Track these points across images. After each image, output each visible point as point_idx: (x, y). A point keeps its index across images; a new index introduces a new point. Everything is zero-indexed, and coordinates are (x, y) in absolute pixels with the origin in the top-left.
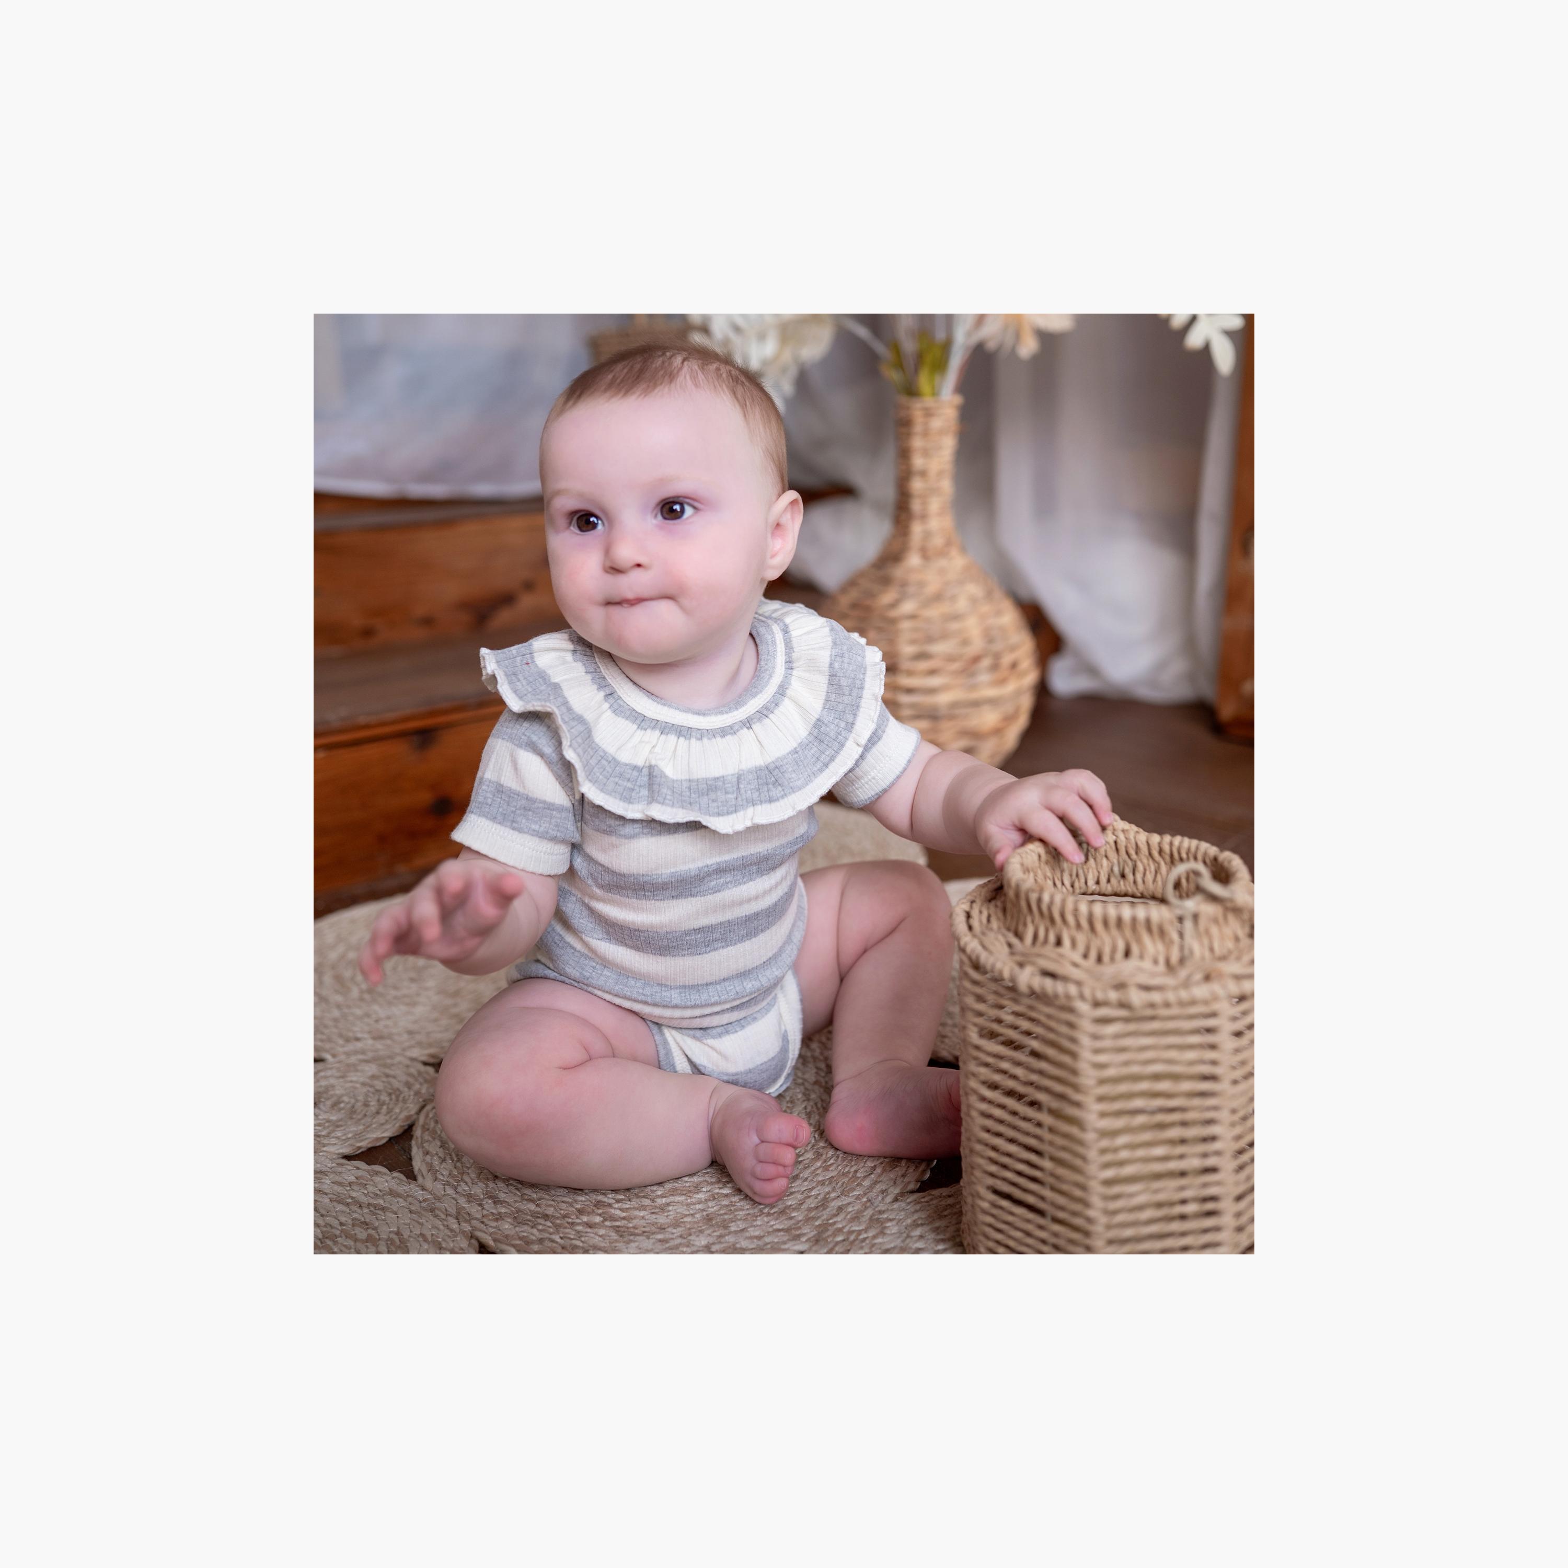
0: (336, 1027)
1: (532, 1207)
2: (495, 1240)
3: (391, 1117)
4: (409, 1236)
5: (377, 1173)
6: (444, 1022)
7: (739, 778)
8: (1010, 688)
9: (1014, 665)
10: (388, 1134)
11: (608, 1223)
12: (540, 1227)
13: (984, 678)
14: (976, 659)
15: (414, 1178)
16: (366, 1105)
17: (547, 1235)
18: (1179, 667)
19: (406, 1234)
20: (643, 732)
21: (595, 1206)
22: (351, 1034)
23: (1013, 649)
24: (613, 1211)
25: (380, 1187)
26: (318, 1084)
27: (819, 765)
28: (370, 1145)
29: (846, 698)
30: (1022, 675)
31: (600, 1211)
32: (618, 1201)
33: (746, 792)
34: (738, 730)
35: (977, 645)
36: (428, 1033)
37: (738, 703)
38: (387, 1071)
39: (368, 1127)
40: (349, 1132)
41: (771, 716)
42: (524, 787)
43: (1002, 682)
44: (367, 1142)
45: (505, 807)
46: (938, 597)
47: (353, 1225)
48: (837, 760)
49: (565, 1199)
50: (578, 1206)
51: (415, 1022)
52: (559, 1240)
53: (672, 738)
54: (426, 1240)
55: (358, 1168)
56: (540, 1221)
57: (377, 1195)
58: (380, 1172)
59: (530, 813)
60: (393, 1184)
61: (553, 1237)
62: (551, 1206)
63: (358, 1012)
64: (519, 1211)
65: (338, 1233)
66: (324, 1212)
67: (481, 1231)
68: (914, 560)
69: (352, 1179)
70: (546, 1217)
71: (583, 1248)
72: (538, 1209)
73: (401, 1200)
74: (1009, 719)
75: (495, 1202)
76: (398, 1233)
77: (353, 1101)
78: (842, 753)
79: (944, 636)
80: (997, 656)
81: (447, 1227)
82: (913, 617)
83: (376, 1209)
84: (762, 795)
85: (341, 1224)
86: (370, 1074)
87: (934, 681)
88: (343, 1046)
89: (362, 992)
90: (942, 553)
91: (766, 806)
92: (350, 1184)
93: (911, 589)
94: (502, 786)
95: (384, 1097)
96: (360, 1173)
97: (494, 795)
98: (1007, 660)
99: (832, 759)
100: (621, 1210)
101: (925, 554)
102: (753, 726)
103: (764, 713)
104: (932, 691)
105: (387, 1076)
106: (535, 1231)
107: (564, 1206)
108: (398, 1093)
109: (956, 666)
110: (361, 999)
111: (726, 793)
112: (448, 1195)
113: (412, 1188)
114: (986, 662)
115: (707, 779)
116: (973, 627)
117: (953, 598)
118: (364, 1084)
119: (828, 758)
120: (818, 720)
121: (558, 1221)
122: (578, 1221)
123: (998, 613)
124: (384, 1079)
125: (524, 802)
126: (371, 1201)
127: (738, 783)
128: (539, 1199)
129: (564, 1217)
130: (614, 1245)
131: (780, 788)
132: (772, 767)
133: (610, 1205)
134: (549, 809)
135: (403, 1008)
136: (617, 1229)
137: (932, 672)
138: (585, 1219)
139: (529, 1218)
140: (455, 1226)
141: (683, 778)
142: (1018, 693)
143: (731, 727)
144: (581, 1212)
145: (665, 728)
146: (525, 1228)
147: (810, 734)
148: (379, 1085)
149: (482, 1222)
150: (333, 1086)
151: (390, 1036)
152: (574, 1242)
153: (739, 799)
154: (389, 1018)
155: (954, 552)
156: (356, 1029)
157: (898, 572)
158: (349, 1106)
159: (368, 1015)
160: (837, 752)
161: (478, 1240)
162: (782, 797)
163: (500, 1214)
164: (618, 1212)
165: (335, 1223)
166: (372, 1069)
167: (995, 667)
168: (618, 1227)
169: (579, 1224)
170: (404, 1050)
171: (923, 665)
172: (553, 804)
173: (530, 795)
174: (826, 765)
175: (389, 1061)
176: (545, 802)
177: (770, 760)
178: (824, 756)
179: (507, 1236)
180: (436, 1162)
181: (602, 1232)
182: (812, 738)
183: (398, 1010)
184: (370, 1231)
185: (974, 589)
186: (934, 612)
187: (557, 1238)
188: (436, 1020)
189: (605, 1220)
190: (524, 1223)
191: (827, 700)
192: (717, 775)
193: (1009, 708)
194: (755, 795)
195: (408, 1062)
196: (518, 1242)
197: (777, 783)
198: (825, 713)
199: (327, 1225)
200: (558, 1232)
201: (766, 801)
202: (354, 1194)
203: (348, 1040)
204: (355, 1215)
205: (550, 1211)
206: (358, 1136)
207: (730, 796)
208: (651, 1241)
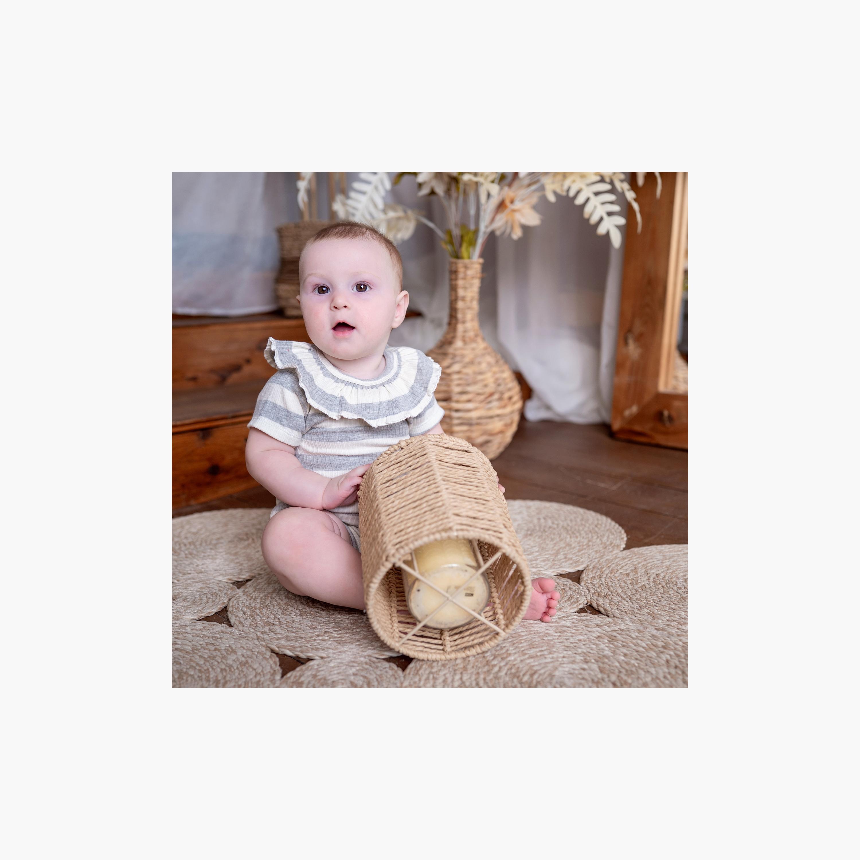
0: (176, 569)
1: (294, 634)
2: (278, 648)
3: (215, 603)
4: (236, 648)
5: (213, 625)
6: (232, 565)
7: (380, 404)
8: (508, 410)
9: (510, 398)
10: (215, 610)
11: (331, 639)
12: (299, 642)
13: (495, 404)
14: (491, 394)
15: (232, 627)
16: (201, 599)
17: (303, 645)
18: (592, 405)
19: (234, 647)
20: (337, 383)
21: (325, 633)
22: (186, 572)
23: (509, 390)
24: (332, 634)
25: (217, 630)
26: (174, 592)
27: (413, 405)
28: (206, 615)
29: (424, 377)
30: (514, 403)
31: (327, 635)
32: (335, 631)
33: (383, 411)
34: (378, 387)
35: (491, 387)
36: (225, 570)
37: (378, 377)
38: (208, 586)
39: (204, 607)
40: (195, 610)
41: (392, 382)
42: (286, 406)
43: (504, 407)
44: (205, 613)
45: (277, 414)
46: (472, 363)
47: (207, 645)
48: (421, 402)
49: (309, 631)
50: (316, 634)
51: (218, 566)
52: (310, 646)
53: (350, 387)
54: (244, 649)
55: (203, 624)
56: (298, 639)
57: (215, 633)
58: (215, 625)
59: (289, 418)
60: (223, 629)
61: (306, 645)
62: (303, 634)
63: (187, 563)
64: (287, 636)
65: (200, 648)
66: (190, 640)
67: (271, 644)
68: (459, 343)
69: (202, 627)
70: (302, 638)
71: (321, 649)
72: (296, 635)
73: (228, 635)
74: (508, 425)
75: (275, 634)
76: (230, 647)
77: (194, 598)
78: (423, 399)
79: (475, 383)
80: (502, 393)
81: (254, 644)
82: (459, 372)
83: (216, 639)
84: (390, 412)
85: (200, 644)
86: (199, 587)
87: (470, 406)
88: (182, 577)
89: (186, 554)
90: (473, 340)
91: (392, 416)
92: (201, 630)
93: (458, 359)
94: (276, 404)
95: (209, 596)
96: (205, 625)
97: (272, 409)
98: (507, 395)
99: (419, 402)
100: (337, 634)
101: (464, 341)
102: (385, 385)
103: (389, 382)
104: (469, 411)
105: (209, 588)
106: (297, 643)
107: (310, 634)
108: (216, 594)
109: (482, 397)
110: (186, 557)
111: (374, 410)
112: (251, 632)
113: (233, 630)
114: (496, 396)
115: (366, 404)
116: (489, 378)
117: (480, 363)
118: (197, 591)
119: (417, 402)
120: (413, 385)
121: (308, 639)
122: (317, 639)
123: (503, 372)
124: (208, 589)
125: (286, 413)
126: (213, 635)
127: (379, 406)
128: (297, 632)
129: (310, 638)
130: (336, 647)
131: (398, 409)
132: (394, 401)
133: (332, 633)
134: (296, 417)
135: (210, 561)
136: (337, 641)
137: (469, 401)
138: (321, 638)
139: (293, 638)
140: (257, 643)
141: (355, 404)
142: (512, 412)
143: (375, 386)
144: (318, 636)
145: (347, 383)
146: (292, 642)
147: (410, 392)
148: (206, 591)
149: (271, 641)
150: (182, 593)
151: (205, 572)
152: (317, 646)
153: (380, 413)
154: (203, 564)
155: (479, 340)
156: (187, 569)
157: (451, 350)
158: (192, 600)
159: (191, 564)
160: (421, 399)
161: (269, 647)
162: (399, 412)
163: (278, 638)
164: (336, 635)
165: (198, 644)
166: (200, 585)
167: (500, 399)
168: (337, 640)
169: (318, 640)
170: (215, 577)
171: (465, 397)
172: (298, 415)
173: (289, 410)
174: (416, 405)
175: (208, 582)
176: (295, 414)
177: (393, 398)
178: (415, 401)
179: (284, 646)
180: (242, 620)
181: (330, 642)
182: (410, 394)
183: (208, 561)
184: (215, 647)
185: (490, 359)
186: (469, 370)
187: (308, 645)
188: (228, 565)
189: (330, 638)
190: (292, 640)
191: (416, 379)
192: (370, 402)
193: (508, 420)
194: (387, 412)
195: (217, 582)
196: (289, 648)
197: (396, 407)
198: (415, 384)
199: (193, 645)
200: (308, 643)
201: (392, 414)
202: (204, 633)
203: (184, 574)
204: (206, 641)
205: (303, 636)
206: (200, 611)
207: (375, 412)
208: (354, 645)
